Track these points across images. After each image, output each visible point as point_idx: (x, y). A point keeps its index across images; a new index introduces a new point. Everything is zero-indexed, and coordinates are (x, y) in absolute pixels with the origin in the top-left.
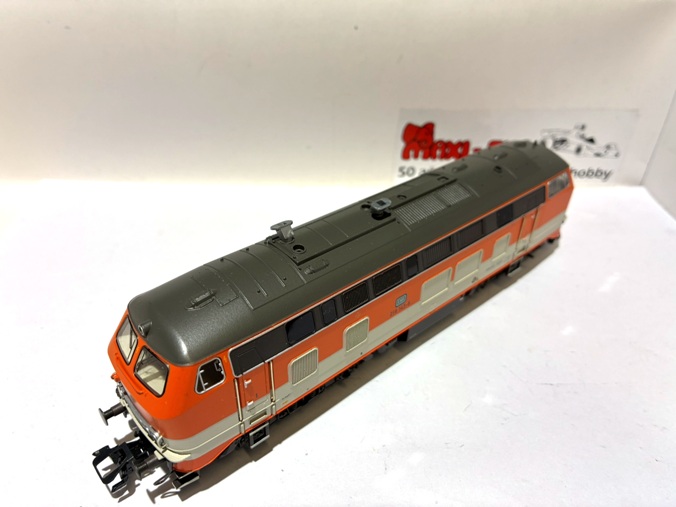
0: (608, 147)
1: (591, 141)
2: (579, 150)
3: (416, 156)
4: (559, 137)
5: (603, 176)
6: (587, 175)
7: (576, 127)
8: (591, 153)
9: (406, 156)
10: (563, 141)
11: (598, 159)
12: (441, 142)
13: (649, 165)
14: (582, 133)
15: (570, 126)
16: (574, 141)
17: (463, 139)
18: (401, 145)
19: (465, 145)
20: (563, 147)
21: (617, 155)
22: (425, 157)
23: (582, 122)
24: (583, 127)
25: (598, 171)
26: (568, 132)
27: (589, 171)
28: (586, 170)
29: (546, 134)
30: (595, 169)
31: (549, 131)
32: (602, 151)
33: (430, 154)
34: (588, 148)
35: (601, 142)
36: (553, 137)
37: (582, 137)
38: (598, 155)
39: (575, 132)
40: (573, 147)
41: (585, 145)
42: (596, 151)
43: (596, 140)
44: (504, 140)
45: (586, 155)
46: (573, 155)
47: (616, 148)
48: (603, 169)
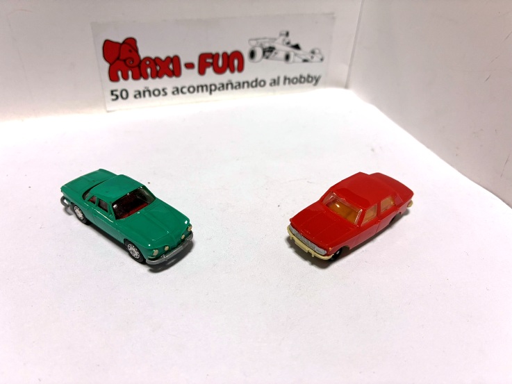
0: (313, 52)
1: (297, 47)
2: (287, 57)
3: (126, 77)
4: (267, 45)
5: (314, 82)
6: (301, 82)
7: (281, 35)
9: (113, 78)
10: (271, 49)
11: (306, 64)
12: (148, 59)
13: (350, 66)
14: (287, 40)
15: (275, 34)
16: (282, 49)
17: (172, 55)
18: (107, 65)
19: (175, 60)
20: (273, 53)
21: (322, 60)
22: (135, 78)
23: (285, 29)
24: (287, 34)
25: (309, 76)
26: (275, 39)
27: (301, 77)
28: (298, 77)
29: (254, 43)
30: (305, 75)
31: (256, 39)
32: (308, 57)
33: (139, 74)
34: (296, 55)
35: (306, 49)
36: (261, 46)
37: (288, 43)
38: (305, 61)
39: (280, 40)
40: (282, 55)
41: (292, 52)
42: (304, 57)
43: (301, 45)
44: (214, 52)
45: (294, 62)
46: (283, 63)
47: (320, 53)
48: (313, 74)
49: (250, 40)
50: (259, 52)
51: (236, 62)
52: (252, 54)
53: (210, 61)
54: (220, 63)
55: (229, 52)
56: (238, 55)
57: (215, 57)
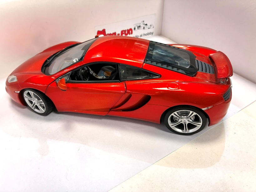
0: (151, 26)
1: (146, 25)
2: (144, 28)
4: (138, 25)
8: (147, 28)
10: (140, 26)
14: (144, 23)
15: (140, 22)
16: (142, 26)
17: (114, 32)
20: (140, 28)
21: (153, 27)
23: (143, 20)
26: (140, 24)
29: (135, 25)
30: (149, 33)
31: (136, 24)
32: (150, 27)
34: (146, 27)
35: (149, 25)
36: (137, 26)
37: (144, 24)
38: (149, 28)
39: (142, 23)
40: (142, 28)
41: (145, 26)
42: (148, 27)
43: (148, 24)
44: (125, 29)
45: (146, 29)
46: (143, 30)
47: (153, 25)
48: (151, 32)
49: (134, 25)
50: (136, 28)
51: (130, 32)
52: (135, 29)
53: (124, 32)
54: (126, 32)
55: (129, 29)
56: (131, 30)
57: (125, 31)
